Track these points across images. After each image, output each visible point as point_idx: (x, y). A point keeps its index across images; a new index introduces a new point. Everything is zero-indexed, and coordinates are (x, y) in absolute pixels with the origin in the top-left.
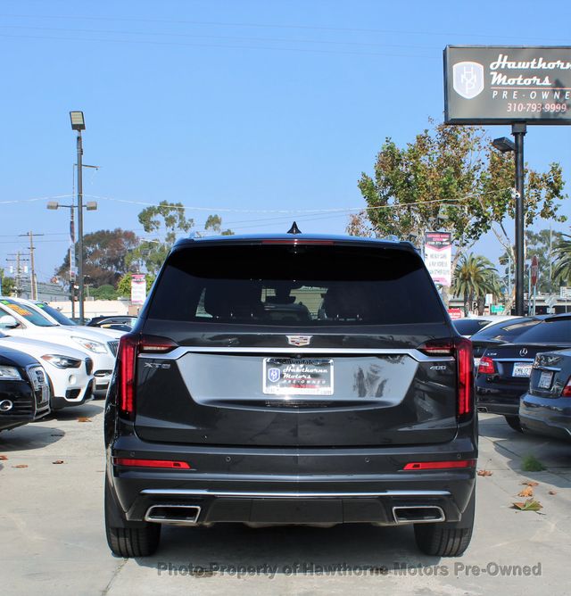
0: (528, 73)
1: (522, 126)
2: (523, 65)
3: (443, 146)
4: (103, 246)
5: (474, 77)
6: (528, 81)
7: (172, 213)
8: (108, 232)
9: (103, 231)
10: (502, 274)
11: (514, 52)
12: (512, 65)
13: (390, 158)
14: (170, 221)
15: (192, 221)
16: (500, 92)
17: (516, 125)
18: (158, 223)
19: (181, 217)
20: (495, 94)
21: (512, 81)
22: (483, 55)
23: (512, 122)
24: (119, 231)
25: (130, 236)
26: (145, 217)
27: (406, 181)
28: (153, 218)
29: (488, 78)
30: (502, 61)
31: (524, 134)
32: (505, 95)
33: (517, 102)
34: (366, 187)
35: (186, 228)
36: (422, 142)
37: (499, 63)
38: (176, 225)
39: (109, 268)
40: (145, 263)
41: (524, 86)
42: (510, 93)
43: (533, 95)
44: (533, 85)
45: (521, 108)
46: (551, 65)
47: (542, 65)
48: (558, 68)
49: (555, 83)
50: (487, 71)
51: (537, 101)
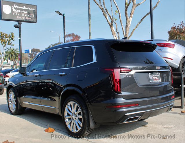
1: (20, 22)
5: (8, 9)
12: (18, 7)
16: (15, 13)
17: (19, 22)
20: (14, 14)
21: (18, 11)
22: (11, 4)
23: (18, 21)
29: (12, 10)
30: (15, 6)
31: (21, 24)
32: (16, 14)
33: (19, 16)
41: (21, 13)
42: (18, 14)
43: (23, 15)
44: (23, 13)
45: (20, 18)
46: (27, 8)
47: (25, 8)
48: (29, 9)
49: (28, 13)
50: (12, 8)
51: (24, 17)
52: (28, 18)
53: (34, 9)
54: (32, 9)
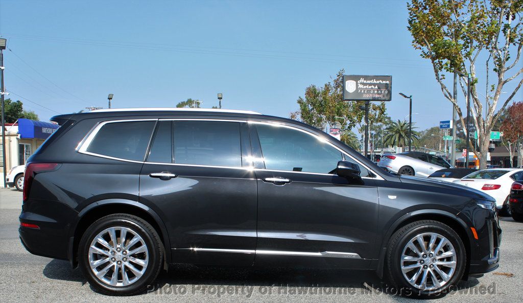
0: (370, 84)
2: (369, 82)
3: (336, 88)
5: (353, 85)
6: (370, 87)
10: (360, 139)
11: (366, 78)
12: (365, 82)
13: (312, 92)
16: (361, 91)
17: (366, 101)
20: (359, 91)
21: (365, 87)
22: (356, 78)
27: (321, 104)
29: (357, 86)
30: (362, 80)
31: (368, 104)
32: (363, 91)
33: (366, 94)
34: (300, 102)
36: (327, 87)
37: (361, 81)
41: (369, 89)
42: (364, 91)
43: (372, 92)
44: (372, 88)
45: (368, 96)
46: (378, 82)
47: (375, 82)
48: (380, 83)
49: (379, 88)
50: (357, 84)
51: (373, 94)
52: (377, 96)
53: (388, 82)
54: (384, 82)
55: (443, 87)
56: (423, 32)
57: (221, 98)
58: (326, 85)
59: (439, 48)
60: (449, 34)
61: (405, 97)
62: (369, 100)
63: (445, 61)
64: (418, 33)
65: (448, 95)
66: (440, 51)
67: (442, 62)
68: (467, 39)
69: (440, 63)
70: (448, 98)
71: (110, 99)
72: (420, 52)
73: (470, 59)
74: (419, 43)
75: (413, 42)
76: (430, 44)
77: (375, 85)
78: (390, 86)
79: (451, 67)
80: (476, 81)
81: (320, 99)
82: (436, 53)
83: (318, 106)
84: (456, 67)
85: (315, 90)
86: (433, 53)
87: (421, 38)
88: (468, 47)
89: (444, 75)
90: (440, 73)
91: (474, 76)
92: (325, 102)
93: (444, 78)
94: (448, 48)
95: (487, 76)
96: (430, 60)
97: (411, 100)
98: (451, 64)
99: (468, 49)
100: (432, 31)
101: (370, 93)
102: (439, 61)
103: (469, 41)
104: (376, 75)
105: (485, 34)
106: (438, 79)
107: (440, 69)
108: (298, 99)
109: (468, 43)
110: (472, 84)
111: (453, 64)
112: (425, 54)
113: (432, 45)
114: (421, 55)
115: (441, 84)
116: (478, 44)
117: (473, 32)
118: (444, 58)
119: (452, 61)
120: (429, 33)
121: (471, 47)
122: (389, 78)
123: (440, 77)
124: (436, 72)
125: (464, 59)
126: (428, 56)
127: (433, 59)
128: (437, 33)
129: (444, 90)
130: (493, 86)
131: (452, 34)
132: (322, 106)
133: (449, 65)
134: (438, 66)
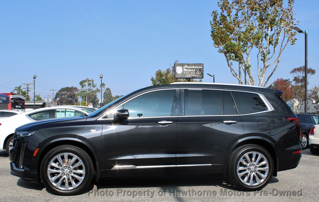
0: (191, 69)
2: (190, 67)
4: (67, 92)
5: (180, 69)
6: (191, 70)
7: (90, 82)
8: (69, 87)
9: (67, 87)
11: (188, 65)
12: (188, 67)
13: (159, 74)
14: (89, 84)
15: (96, 85)
18: (86, 85)
19: (93, 83)
20: (185, 73)
21: (188, 70)
22: (182, 65)
24: (72, 87)
25: (76, 89)
26: (82, 83)
27: (164, 81)
28: (84, 84)
29: (183, 70)
30: (186, 66)
33: (189, 74)
34: (152, 80)
35: (94, 87)
37: (185, 67)
38: (91, 86)
39: (69, 99)
40: (81, 97)
42: (187, 73)
43: (192, 73)
44: (192, 71)
46: (195, 67)
47: (193, 67)
48: (196, 68)
49: (196, 71)
50: (183, 68)
51: (192, 74)
52: (195, 76)
53: (201, 67)
54: (199, 67)
55: (232, 70)
56: (219, 38)
57: (102, 78)
58: (167, 70)
59: (228, 47)
60: (235, 39)
61: (211, 76)
62: (190, 78)
63: (232, 54)
64: (216, 38)
65: (235, 75)
66: (229, 49)
67: (231, 55)
68: (245, 42)
69: (230, 56)
70: (235, 76)
71: (34, 78)
72: (218, 49)
73: (247, 53)
74: (217, 44)
75: (214, 44)
76: (223, 45)
77: (193, 69)
78: (202, 69)
79: (235, 58)
80: (250, 66)
81: (164, 78)
82: (227, 50)
83: (163, 82)
84: (239, 58)
85: (161, 72)
86: (225, 50)
87: (218, 42)
88: (245, 46)
89: (232, 63)
90: (230, 62)
91: (249, 63)
92: (167, 80)
93: (232, 65)
94: (233, 47)
95: (258, 63)
96: (223, 54)
97: (214, 78)
98: (235, 57)
99: (245, 48)
100: (224, 37)
101: (191, 74)
102: (229, 55)
103: (246, 43)
104: (194, 63)
105: (254, 39)
106: (228, 65)
107: (230, 59)
108: (151, 78)
109: (245, 44)
110: (248, 68)
111: (236, 57)
112: (221, 51)
113: (224, 45)
114: (218, 51)
115: (230, 68)
116: (251, 45)
117: (248, 38)
118: (231, 53)
119: (236, 55)
120: (222, 38)
121: (247, 46)
122: (202, 65)
123: (230, 64)
124: (228, 61)
125: (242, 53)
126: (222, 52)
127: (225, 53)
128: (227, 38)
129: (232, 71)
130: (261, 69)
131: (236, 39)
132: (165, 82)
133: (234, 57)
134: (229, 58)
